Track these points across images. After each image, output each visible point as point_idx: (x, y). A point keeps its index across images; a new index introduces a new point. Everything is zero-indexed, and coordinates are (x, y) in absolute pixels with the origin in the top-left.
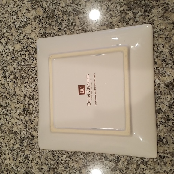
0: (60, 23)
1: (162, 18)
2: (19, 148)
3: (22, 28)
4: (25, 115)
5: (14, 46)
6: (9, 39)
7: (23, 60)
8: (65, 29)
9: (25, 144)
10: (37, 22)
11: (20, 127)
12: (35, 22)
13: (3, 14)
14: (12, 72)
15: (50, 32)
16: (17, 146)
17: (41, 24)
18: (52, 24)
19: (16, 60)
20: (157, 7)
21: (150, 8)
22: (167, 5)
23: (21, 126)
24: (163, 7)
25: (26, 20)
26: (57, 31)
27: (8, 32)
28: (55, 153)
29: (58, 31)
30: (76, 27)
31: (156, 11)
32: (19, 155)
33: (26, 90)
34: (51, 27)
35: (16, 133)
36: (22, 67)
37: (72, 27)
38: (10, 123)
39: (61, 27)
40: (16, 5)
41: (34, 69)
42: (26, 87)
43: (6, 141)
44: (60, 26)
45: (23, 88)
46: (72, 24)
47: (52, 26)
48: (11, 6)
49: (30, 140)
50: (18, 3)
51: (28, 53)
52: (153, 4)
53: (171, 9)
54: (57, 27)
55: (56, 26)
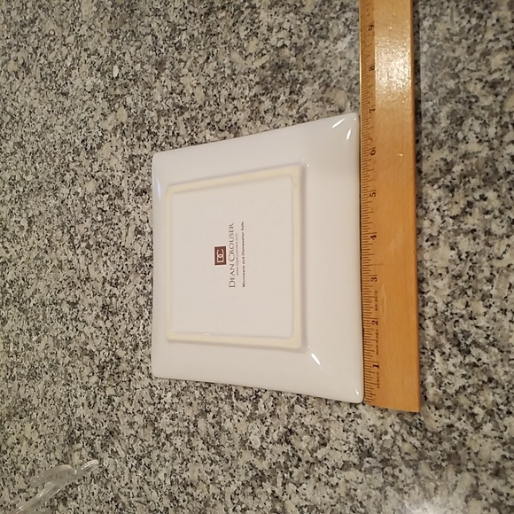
0: (155, 134)
1: (320, 103)
2: (97, 383)
3: (96, 150)
4: (105, 317)
5: (85, 186)
6: (76, 174)
7: (100, 211)
8: (163, 145)
9: (106, 375)
10: (118, 135)
11: (97, 342)
12: (115, 136)
13: (66, 127)
14: (83, 237)
15: (139, 153)
16: (94, 379)
17: (124, 138)
18: (142, 138)
19: (89, 212)
20: (311, 80)
21: (298, 86)
22: (328, 74)
23: (100, 339)
24: (322, 79)
25: (101, 135)
26: (150, 149)
27: (75, 161)
28: (154, 388)
29: (152, 149)
30: (180, 139)
31: (310, 88)
32: (98, 397)
33: (105, 268)
34: (141, 143)
35: (92, 355)
36: (98, 224)
37: (175, 138)
38: (82, 335)
40: (85, 107)
41: (116, 227)
42: (105, 262)
43: (77, 371)
44: (155, 140)
45: (101, 266)
46: (173, 133)
48: (78, 111)
49: (114, 366)
50: (88, 102)
51: (107, 196)
52: (303, 76)
53: (335, 81)
54: (150, 142)
55: (148, 140)
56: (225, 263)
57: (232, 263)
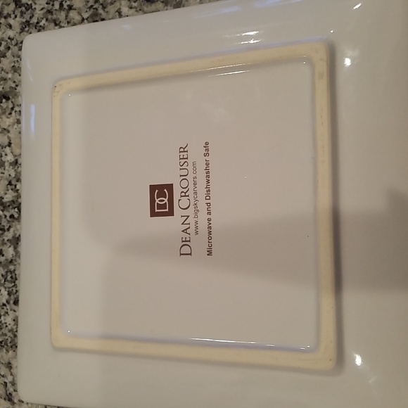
0: (29, 7)
8: (41, 24)
18: (5, 12)
26: (19, 30)
29: (22, 30)
30: (73, 14)
34: (3, 20)
37: (63, 14)
39: (31, 18)
44: (27, 16)
46: (61, 5)
47: (5, 18)
54: (18, 19)
55: (16, 17)
56: (171, 213)
57: (185, 213)
